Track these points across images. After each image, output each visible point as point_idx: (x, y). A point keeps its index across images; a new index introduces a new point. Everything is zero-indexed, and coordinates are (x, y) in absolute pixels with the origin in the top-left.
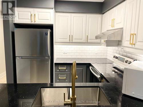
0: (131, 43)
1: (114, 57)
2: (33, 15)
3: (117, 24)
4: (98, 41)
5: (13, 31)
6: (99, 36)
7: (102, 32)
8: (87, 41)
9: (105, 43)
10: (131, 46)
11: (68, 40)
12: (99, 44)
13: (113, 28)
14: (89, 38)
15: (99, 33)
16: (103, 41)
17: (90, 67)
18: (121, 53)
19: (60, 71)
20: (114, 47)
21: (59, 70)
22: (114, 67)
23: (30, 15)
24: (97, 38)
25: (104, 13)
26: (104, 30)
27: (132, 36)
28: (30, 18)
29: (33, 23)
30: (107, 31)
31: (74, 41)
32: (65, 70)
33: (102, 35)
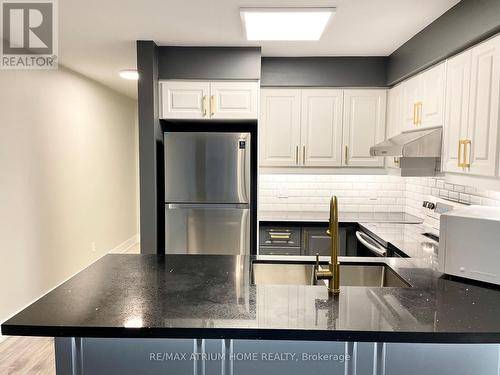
0: (462, 162)
1: (424, 206)
2: (208, 98)
3: (427, 115)
4: (377, 160)
5: (160, 139)
6: (382, 148)
7: (390, 136)
8: (346, 162)
9: (397, 166)
10: (460, 170)
11: (292, 161)
12: (380, 169)
13: (419, 127)
14: (351, 153)
15: (379, 140)
16: (390, 160)
17: (358, 234)
18: (444, 192)
19: (272, 244)
20: (424, 179)
21: (272, 240)
22: (427, 235)
23: (199, 98)
24: (374, 152)
25: (392, 86)
26: (394, 132)
27: (462, 145)
28: (199, 106)
29: (207, 117)
30: (404, 133)
31: (310, 162)
32: (287, 240)
33: (389, 144)
